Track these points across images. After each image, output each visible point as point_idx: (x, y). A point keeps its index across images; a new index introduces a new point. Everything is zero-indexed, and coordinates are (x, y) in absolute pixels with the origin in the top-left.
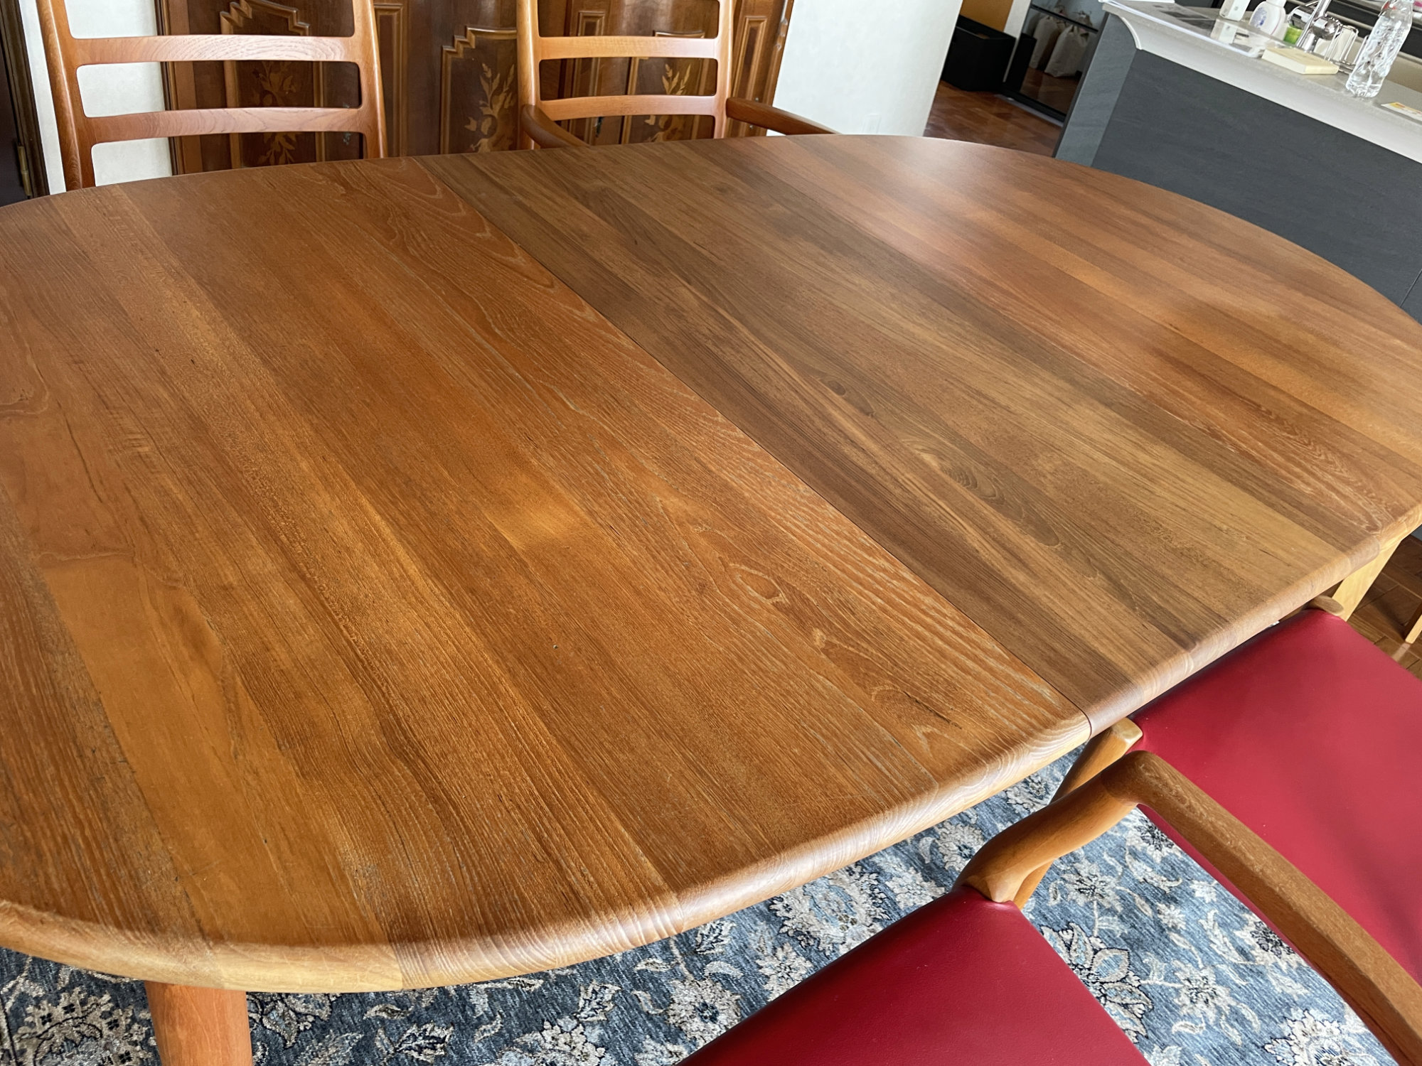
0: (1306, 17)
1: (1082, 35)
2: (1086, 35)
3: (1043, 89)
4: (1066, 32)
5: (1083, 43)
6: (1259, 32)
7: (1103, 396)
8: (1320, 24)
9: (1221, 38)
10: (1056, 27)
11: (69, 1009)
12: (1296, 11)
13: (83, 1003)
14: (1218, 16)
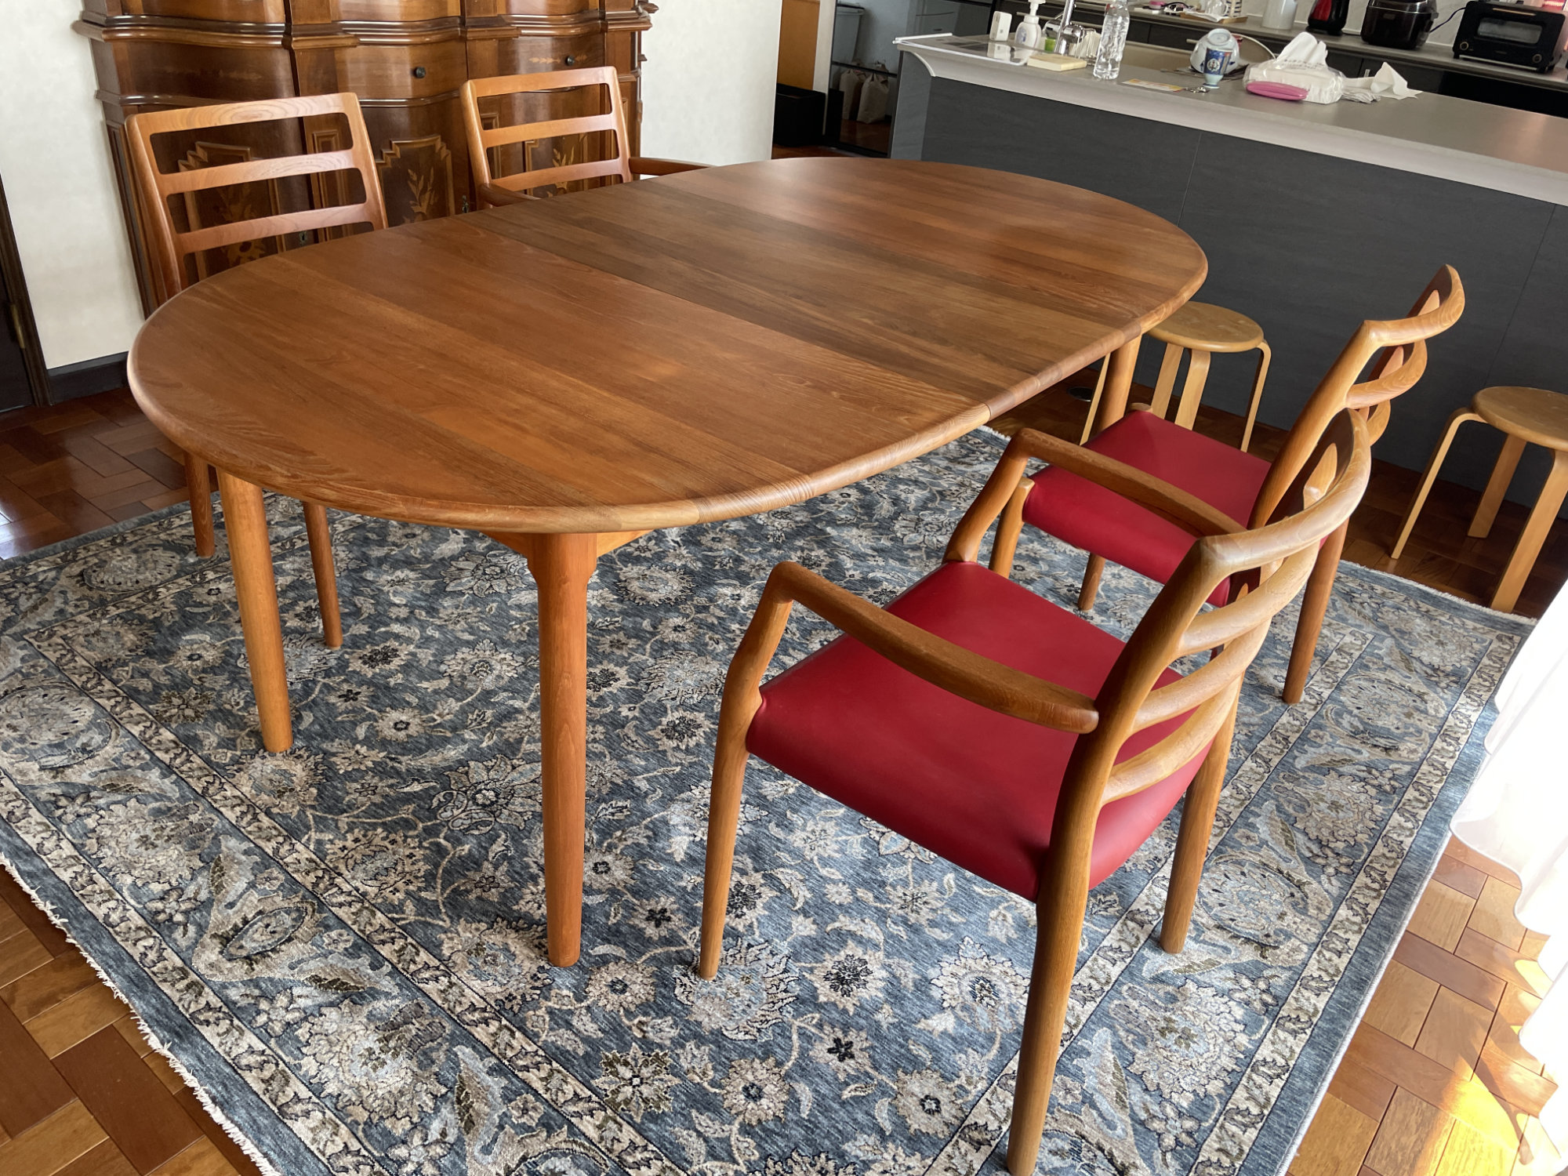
0: (1056, 28)
1: (883, 83)
2: (885, 82)
3: (859, 136)
4: (867, 82)
5: (885, 90)
6: (1024, 47)
7: (962, 280)
8: (1068, 32)
9: (996, 55)
10: (857, 78)
11: (356, 840)
12: (1047, 25)
13: (365, 836)
14: (989, 40)
